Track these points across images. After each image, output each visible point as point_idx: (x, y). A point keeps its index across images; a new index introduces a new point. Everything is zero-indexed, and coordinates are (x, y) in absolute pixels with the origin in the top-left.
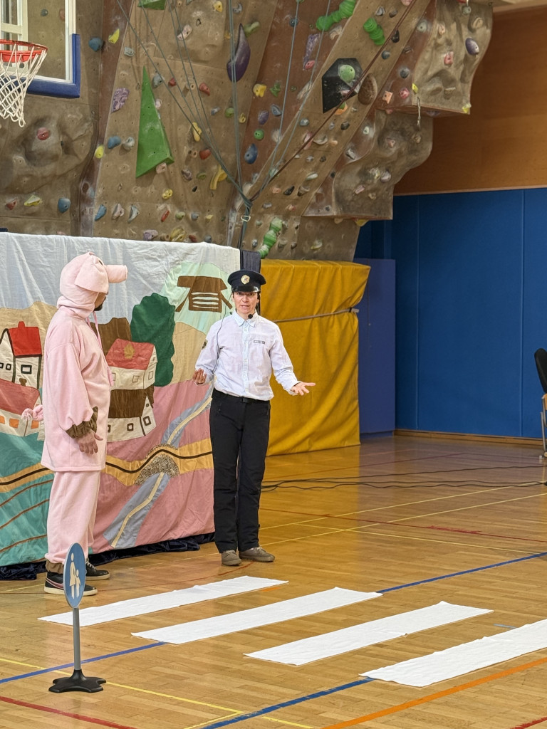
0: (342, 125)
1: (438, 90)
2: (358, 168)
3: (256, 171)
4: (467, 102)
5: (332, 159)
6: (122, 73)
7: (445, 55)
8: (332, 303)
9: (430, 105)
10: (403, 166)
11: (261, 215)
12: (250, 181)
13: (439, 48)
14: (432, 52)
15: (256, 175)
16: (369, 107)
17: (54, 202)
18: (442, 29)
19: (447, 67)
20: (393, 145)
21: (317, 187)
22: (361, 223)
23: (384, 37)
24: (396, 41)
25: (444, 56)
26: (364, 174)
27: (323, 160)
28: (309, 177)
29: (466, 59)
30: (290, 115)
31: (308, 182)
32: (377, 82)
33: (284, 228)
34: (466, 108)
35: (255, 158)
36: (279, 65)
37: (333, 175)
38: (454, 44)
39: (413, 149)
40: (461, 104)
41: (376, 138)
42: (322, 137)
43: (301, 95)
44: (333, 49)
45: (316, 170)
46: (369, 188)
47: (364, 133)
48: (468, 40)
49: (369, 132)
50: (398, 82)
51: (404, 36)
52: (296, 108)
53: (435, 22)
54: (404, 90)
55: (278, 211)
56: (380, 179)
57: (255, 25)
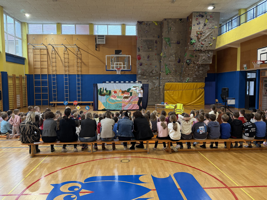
0: (193, 67)
1: (204, 61)
2: (197, 71)
4: (211, 62)
6: (162, 64)
8: (197, 87)
11: (186, 78)
14: (201, 57)
16: (196, 64)
17: (156, 78)
18: (202, 54)
19: (205, 59)
20: (201, 68)
22: (204, 77)
24: (196, 56)
25: (204, 57)
27: (192, 71)
28: (191, 73)
32: (195, 61)
33: (190, 79)
39: (206, 69)
46: (200, 74)
48: (208, 55)
49: (196, 67)
54: (198, 62)
55: (188, 77)
57: (180, 57)
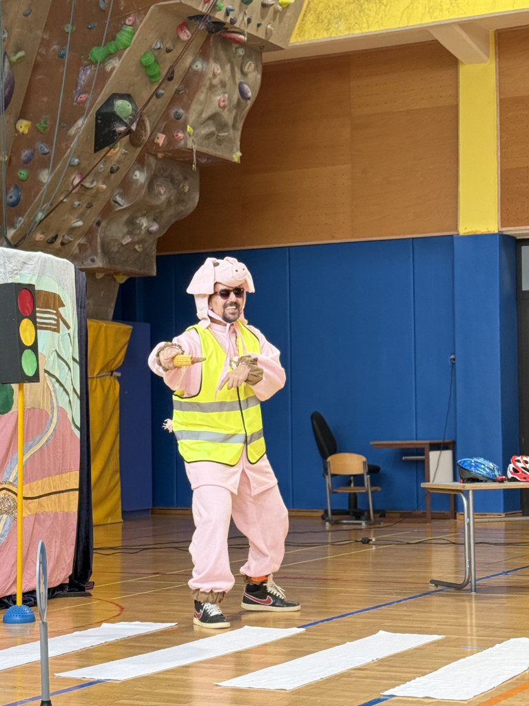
0: (112, 168)
1: (212, 134)
2: (126, 217)
3: (19, 215)
4: (237, 150)
5: (99, 205)
7: (219, 98)
8: (95, 365)
9: (204, 150)
10: (170, 216)
12: (12, 225)
13: (213, 90)
14: (207, 94)
15: (20, 219)
16: (139, 149)
18: (215, 67)
19: (221, 110)
20: (164, 193)
21: (80, 236)
22: (122, 279)
23: (160, 73)
24: (170, 79)
26: (131, 223)
27: (90, 206)
28: (74, 225)
29: (238, 104)
30: (60, 153)
31: (72, 230)
32: (150, 122)
34: (236, 156)
35: (18, 200)
36: (45, 99)
37: (98, 224)
38: (228, 86)
39: (181, 199)
40: (231, 151)
41: (147, 184)
42: (91, 180)
43: (72, 131)
44: (108, 82)
45: (81, 217)
46: (136, 238)
47: (134, 178)
48: (241, 84)
49: (140, 176)
50: (172, 124)
51: (179, 73)
52: (66, 145)
53: (211, 61)
54: (178, 132)
56: (148, 230)
57: (21, 54)
